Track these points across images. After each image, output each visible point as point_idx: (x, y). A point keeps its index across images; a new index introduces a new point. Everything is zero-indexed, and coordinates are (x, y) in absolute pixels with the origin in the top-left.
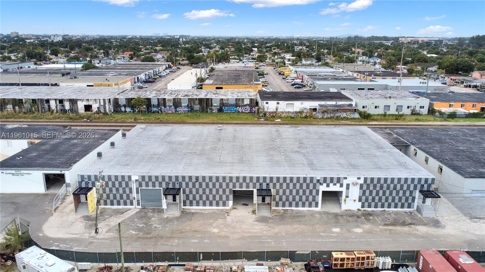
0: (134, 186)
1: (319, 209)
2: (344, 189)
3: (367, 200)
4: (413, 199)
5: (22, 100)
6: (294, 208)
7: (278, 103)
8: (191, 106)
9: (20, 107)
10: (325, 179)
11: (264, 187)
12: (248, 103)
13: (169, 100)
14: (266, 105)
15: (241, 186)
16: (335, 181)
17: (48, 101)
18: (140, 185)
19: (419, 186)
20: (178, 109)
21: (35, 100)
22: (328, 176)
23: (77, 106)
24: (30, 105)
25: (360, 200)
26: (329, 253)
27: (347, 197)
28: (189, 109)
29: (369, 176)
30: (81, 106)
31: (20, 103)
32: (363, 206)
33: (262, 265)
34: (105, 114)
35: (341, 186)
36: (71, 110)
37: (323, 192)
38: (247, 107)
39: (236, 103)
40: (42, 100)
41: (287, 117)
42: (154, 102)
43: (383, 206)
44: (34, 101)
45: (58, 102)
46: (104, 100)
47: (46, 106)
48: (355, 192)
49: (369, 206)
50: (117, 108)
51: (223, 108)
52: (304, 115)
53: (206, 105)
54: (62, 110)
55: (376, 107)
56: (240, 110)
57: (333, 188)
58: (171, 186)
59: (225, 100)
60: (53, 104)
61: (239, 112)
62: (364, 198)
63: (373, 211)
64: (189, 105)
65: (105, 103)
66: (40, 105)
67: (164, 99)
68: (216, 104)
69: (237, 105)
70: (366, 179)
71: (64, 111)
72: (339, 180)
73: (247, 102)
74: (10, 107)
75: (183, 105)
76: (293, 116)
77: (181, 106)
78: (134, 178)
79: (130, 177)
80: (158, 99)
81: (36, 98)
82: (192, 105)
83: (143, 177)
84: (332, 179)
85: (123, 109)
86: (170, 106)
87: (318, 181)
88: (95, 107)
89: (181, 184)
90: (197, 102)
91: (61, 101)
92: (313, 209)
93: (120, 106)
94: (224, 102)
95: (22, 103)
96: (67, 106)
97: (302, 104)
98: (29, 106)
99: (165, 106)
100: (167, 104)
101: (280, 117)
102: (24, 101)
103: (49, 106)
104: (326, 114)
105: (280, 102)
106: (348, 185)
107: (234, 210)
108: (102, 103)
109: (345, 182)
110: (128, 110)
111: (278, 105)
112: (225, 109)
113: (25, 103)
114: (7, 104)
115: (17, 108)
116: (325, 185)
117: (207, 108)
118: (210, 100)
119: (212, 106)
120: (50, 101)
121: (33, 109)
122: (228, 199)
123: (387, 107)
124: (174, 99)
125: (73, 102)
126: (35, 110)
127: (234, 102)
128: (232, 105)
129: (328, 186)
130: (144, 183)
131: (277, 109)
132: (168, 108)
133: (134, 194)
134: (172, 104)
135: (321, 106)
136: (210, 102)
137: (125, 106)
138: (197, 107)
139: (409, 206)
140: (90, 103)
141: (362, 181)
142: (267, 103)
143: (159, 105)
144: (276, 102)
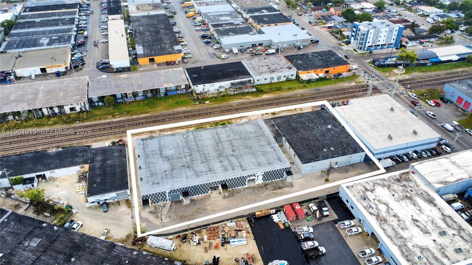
0: (167, 195)
1: (246, 186)
2: (256, 178)
3: (265, 179)
4: (283, 176)
5: (20, 111)
6: (236, 188)
7: (204, 86)
8: (145, 95)
9: (19, 116)
10: (248, 176)
11: (224, 183)
12: (184, 87)
13: (130, 94)
14: (196, 88)
15: (214, 185)
16: (252, 176)
17: (40, 109)
18: (170, 193)
19: (285, 170)
20: (136, 98)
21: (31, 110)
22: (250, 174)
23: (64, 109)
24: (27, 114)
25: (263, 179)
26: (255, 213)
27: (257, 180)
28: (144, 97)
29: (266, 171)
30: (67, 109)
31: (18, 113)
32: (264, 181)
33: (232, 222)
34: (87, 111)
35: (255, 176)
36: (60, 112)
37: (248, 180)
38: (184, 90)
39: (176, 89)
40: (36, 110)
41: (212, 98)
42: (119, 96)
43: (272, 180)
44: (30, 111)
45: (49, 109)
46: (84, 103)
47: (40, 113)
48: (261, 177)
49: (266, 181)
50: (91, 104)
51: (168, 93)
52: (222, 94)
53: (156, 92)
54: (53, 114)
55: (265, 79)
56: (179, 92)
57: (251, 178)
58: (184, 191)
59: (168, 88)
60: (45, 111)
61: (178, 94)
62: (264, 179)
63: (268, 182)
64: (144, 95)
65: (85, 105)
66: (35, 113)
67: (126, 94)
68: (162, 91)
69: (177, 90)
70: (265, 173)
71: (55, 115)
72: (254, 175)
73: (183, 87)
74: (11, 118)
75: (140, 95)
76: (216, 96)
77: (138, 96)
78: (167, 192)
79: (165, 192)
80: (121, 94)
81: (31, 109)
82: (146, 94)
83: (171, 191)
84: (251, 175)
85: (96, 104)
86: (130, 97)
87: (246, 177)
88: (78, 109)
89: (188, 190)
90: (149, 91)
91: (51, 108)
92: (244, 186)
93: (94, 103)
94: (168, 89)
95: (21, 113)
96: (56, 110)
97: (220, 84)
98: (26, 114)
99: (127, 98)
100: (128, 96)
101: (208, 99)
102: (22, 112)
103: (42, 112)
104: (236, 92)
106: (258, 176)
107: (212, 194)
108: (83, 105)
109: (256, 175)
110: (100, 104)
111: (204, 87)
112: (169, 93)
113: (23, 113)
114: (8, 116)
115: (17, 117)
116: (248, 177)
117: (157, 95)
118: (158, 89)
119: (160, 93)
120: (43, 109)
121: (30, 116)
122: (208, 190)
123: (272, 78)
124: (133, 93)
125: (61, 107)
126: (32, 116)
127: (175, 88)
128: (173, 90)
129: (250, 177)
130: (172, 193)
131: (204, 89)
132: (129, 98)
133: (168, 197)
134: (132, 96)
135: (232, 84)
136: (158, 90)
137: (98, 102)
138: (149, 95)
139: (282, 178)
140: (74, 106)
141: (263, 173)
142: (197, 86)
143: (122, 97)
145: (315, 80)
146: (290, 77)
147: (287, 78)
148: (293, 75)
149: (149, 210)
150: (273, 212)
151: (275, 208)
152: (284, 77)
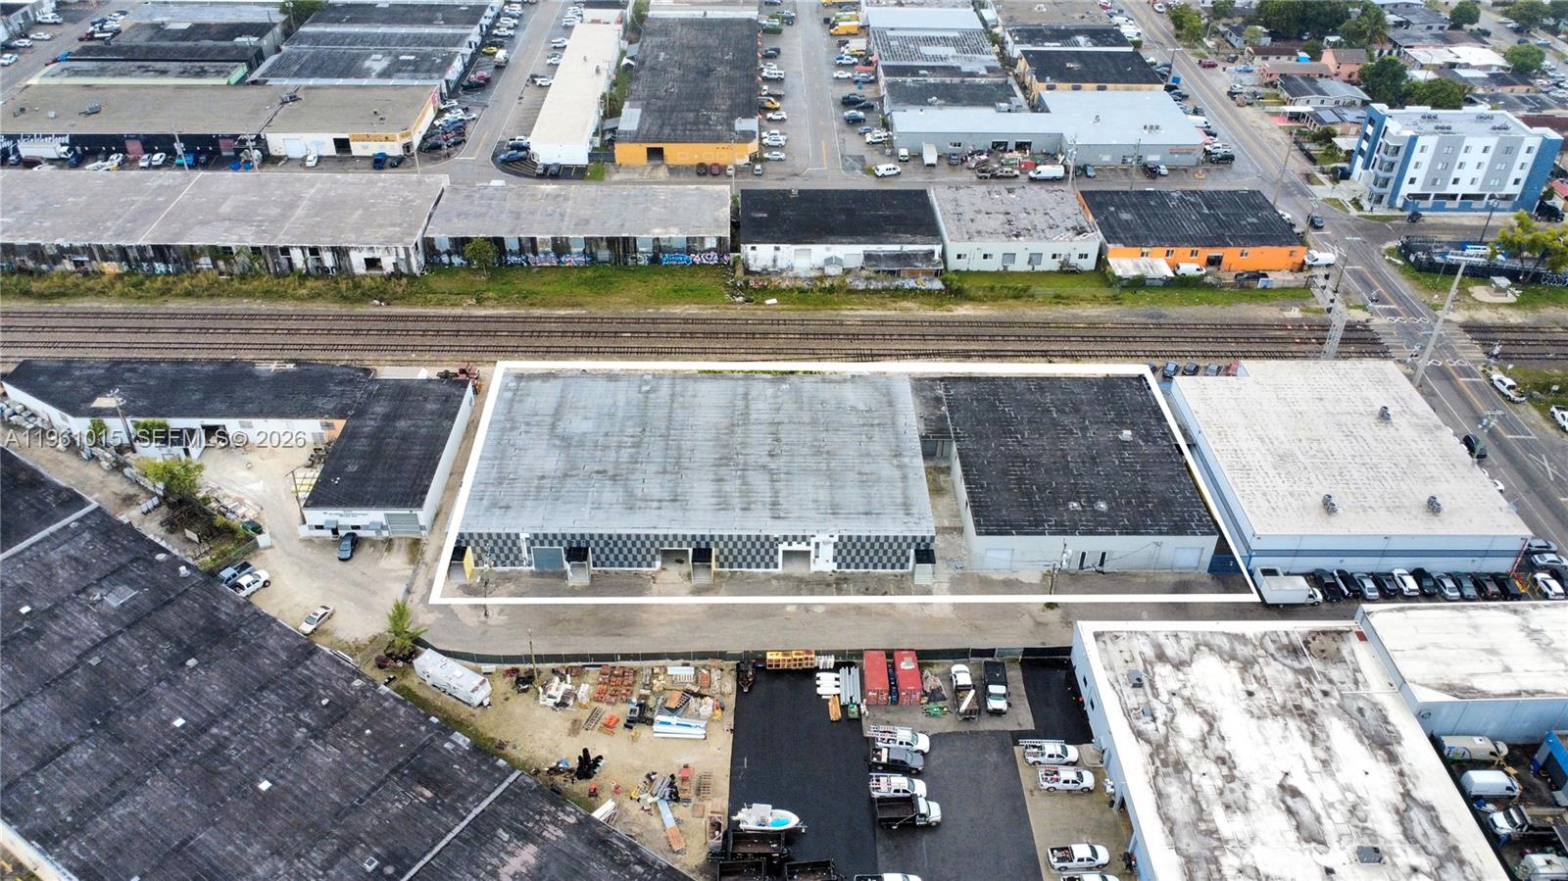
0: (524, 546)
1: (780, 570)
2: (812, 548)
3: (844, 559)
4: (907, 560)
5: (230, 248)
6: (744, 570)
7: (777, 249)
8: (591, 253)
9: (227, 262)
10: (785, 538)
11: (703, 546)
12: (714, 246)
13: (544, 242)
14: (751, 253)
15: (671, 545)
16: (799, 539)
17: (285, 251)
18: (533, 544)
19: (914, 545)
20: (563, 259)
21: (259, 248)
22: (790, 534)
23: (350, 260)
24: (249, 257)
25: (835, 560)
26: (764, 653)
27: (817, 557)
28: (588, 259)
29: (845, 534)
30: (357, 260)
31: (226, 253)
32: (839, 566)
33: (688, 665)
34: (412, 276)
35: (808, 544)
36: (338, 268)
37: (784, 552)
38: (712, 254)
39: (688, 247)
40: (272, 250)
41: (791, 290)
42: (512, 244)
43: (866, 567)
44: (256, 250)
45: (308, 252)
46: (406, 250)
47: (283, 259)
48: (828, 552)
49: (848, 567)
50: (431, 257)
51: (661, 256)
52: (827, 283)
53: (624, 251)
54: (317, 268)
55: (985, 256)
56: (697, 260)
57: (795, 547)
58: (574, 545)
59: (665, 240)
60: (297, 256)
61: (694, 263)
62: (840, 559)
63: (852, 573)
64: (588, 251)
65: (408, 255)
66: (269, 259)
67: (533, 240)
68: (645, 249)
69: (689, 250)
70: (841, 538)
71: (323, 272)
72: (804, 538)
73: (710, 243)
74: (205, 262)
75: (574, 250)
76: (805, 285)
77: (571, 254)
78: (523, 536)
79: (517, 536)
80: (519, 239)
81: (261, 244)
82: (594, 249)
83: (536, 536)
84: (795, 538)
85: (445, 259)
86: (546, 253)
87: (776, 539)
88: (387, 264)
89: (588, 543)
90: (604, 244)
91: (314, 251)
92: (771, 570)
93: (438, 254)
94: (662, 244)
95: (232, 253)
96: (328, 260)
97: (828, 249)
98: (247, 260)
99: (535, 253)
100: (540, 249)
101: (776, 292)
102: (235, 252)
103: (290, 260)
104: (874, 283)
105: (781, 246)
106: (817, 545)
107: (663, 573)
108: (402, 255)
109: (813, 541)
110: (457, 260)
111: (777, 253)
112: (665, 258)
113: (238, 253)
114: (199, 256)
115: (221, 263)
116: (786, 543)
117: (625, 256)
118: (631, 241)
119: (636, 252)
120: (291, 251)
121: (257, 266)
122: (653, 558)
123: (1010, 257)
124: (554, 240)
125: (340, 252)
126: (261, 267)
127: (684, 245)
128: (679, 251)
129: (790, 544)
130: (537, 542)
131: (775, 261)
132: (542, 256)
133: (525, 554)
134: (550, 249)
135: (868, 257)
136: (631, 244)
137: (449, 253)
138: (604, 254)
139: (902, 567)
140: (377, 255)
141: (836, 539)
142: (753, 248)
143: (521, 251)
144: (773, 246)
145: (1161, 283)
146: (1074, 260)
147: (1063, 264)
148: (1086, 256)
149: (463, 582)
150: (825, 664)
151: (837, 654)
152: (1054, 256)
